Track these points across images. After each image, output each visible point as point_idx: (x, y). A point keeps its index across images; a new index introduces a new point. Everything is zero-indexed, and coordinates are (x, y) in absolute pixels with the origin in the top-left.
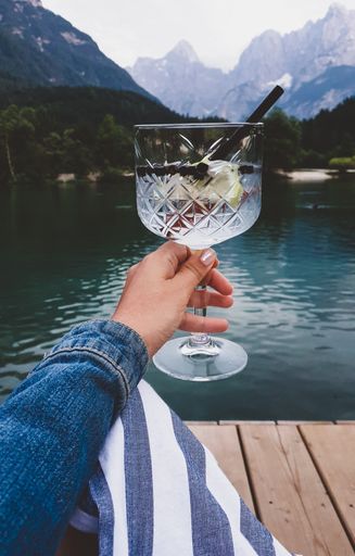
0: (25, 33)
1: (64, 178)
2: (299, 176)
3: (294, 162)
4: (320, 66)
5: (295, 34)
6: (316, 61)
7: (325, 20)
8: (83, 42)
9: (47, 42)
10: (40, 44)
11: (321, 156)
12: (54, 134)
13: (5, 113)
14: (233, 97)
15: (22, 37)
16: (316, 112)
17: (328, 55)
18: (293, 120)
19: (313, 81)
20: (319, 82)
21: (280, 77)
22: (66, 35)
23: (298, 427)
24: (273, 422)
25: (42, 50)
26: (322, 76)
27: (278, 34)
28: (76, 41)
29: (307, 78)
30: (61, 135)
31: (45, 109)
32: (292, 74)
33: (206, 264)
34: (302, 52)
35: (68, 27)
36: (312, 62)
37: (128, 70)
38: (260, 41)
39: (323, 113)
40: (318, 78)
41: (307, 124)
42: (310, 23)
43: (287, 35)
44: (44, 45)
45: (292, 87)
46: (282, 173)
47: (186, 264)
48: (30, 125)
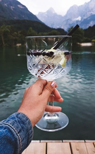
0: (8, 5)
1: (18, 45)
2: (83, 45)
3: (82, 41)
4: (89, 14)
5: (82, 6)
6: (88, 13)
7: (90, 2)
8: (24, 8)
9: (14, 7)
10: (12, 8)
11: (89, 39)
12: (15, 33)
13: (2, 27)
14: (65, 23)
15: (7, 6)
16: (88, 27)
17: (91, 11)
18: (82, 29)
19: (87, 19)
20: (89, 19)
21: (78, 17)
22: (19, 6)
23: (93, 143)
24: (84, 141)
25: (12, 10)
26: (89, 17)
27: (77, 6)
28: (22, 7)
29: (85, 18)
30: (17, 33)
31: (13, 26)
32: (81, 16)
33: (53, 86)
34: (84, 11)
35: (19, 3)
36: (86, 13)
37: (36, 15)
38: (72, 8)
39: (90, 27)
40: (88, 18)
41: (86, 30)
42: (86, 3)
43: (79, 6)
44: (13, 8)
45: (81, 20)
46: (79, 43)
47: (46, 87)
48: (9, 30)
